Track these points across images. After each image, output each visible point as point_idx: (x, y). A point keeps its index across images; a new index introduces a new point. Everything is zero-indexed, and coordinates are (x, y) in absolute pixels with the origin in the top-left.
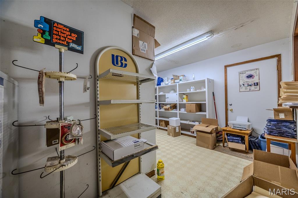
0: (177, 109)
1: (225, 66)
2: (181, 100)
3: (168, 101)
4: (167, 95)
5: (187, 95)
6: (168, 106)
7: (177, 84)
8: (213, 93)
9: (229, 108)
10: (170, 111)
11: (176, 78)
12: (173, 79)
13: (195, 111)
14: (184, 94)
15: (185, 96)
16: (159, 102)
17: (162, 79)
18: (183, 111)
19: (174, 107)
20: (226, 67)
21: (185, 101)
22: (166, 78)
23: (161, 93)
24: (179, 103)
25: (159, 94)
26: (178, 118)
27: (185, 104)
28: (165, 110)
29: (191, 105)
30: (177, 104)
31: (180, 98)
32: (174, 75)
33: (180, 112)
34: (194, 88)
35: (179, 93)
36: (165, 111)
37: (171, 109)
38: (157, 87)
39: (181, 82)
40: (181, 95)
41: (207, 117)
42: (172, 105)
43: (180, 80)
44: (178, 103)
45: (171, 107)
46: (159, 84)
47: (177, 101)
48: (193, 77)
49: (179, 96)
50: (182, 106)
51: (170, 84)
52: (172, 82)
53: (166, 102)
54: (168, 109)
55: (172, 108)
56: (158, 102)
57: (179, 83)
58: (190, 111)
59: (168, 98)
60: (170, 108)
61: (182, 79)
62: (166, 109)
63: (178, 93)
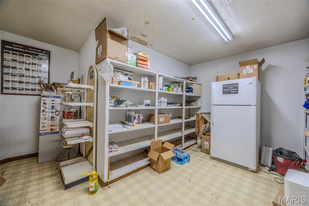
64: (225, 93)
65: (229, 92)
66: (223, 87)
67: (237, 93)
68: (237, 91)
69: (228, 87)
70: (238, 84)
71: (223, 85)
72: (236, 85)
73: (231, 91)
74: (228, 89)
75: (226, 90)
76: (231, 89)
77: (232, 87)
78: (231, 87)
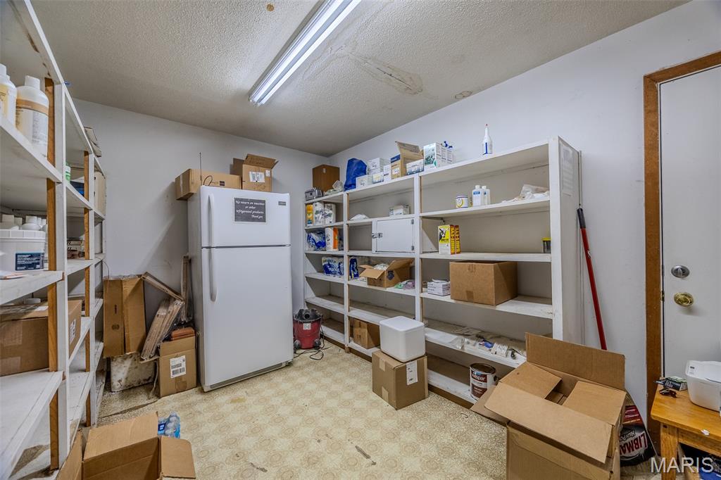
0: (414, 279)
1: (645, 77)
2: (430, 246)
3: (379, 247)
4: (378, 225)
5: (456, 222)
6: (382, 268)
7: (416, 176)
8: (580, 213)
9: (670, 287)
10: (389, 290)
11: (409, 153)
12: (398, 158)
13: (492, 296)
14: (443, 220)
15: (446, 228)
16: (350, 249)
17: (361, 163)
18: (437, 291)
19: (403, 271)
20: (652, 82)
21: (445, 251)
22: (377, 161)
23: (359, 219)
24: (421, 259)
25: (349, 222)
26: (418, 323)
27: (446, 263)
28: (369, 284)
29: (471, 270)
30: (413, 260)
31: (427, 239)
32: (404, 145)
33: (425, 295)
34: (488, 191)
35: (423, 217)
36: (368, 287)
37: (391, 278)
38: (345, 194)
39: (429, 169)
40: (431, 225)
41: (558, 334)
42: (395, 265)
43: (429, 161)
44: (417, 255)
45: (390, 272)
46: (350, 183)
47: (413, 248)
48: (486, 140)
49: (424, 227)
50: (437, 269)
51: (388, 180)
52: (397, 170)
53: (374, 251)
54: (381, 279)
55: (396, 277)
56: (346, 252)
57: (421, 174)
58: (470, 297)
59: (380, 235)
60: (386, 274)
61: (435, 157)
62: (371, 281)
63: (417, 214)
64: (239, 217)
65: (248, 218)
66: (236, 204)
67: (264, 220)
68: (264, 215)
69: (247, 205)
70: (264, 202)
71: (236, 199)
72: (261, 204)
73: (253, 216)
74: (247, 209)
75: (243, 212)
76: (253, 210)
77: (254, 205)
78: (251, 205)
